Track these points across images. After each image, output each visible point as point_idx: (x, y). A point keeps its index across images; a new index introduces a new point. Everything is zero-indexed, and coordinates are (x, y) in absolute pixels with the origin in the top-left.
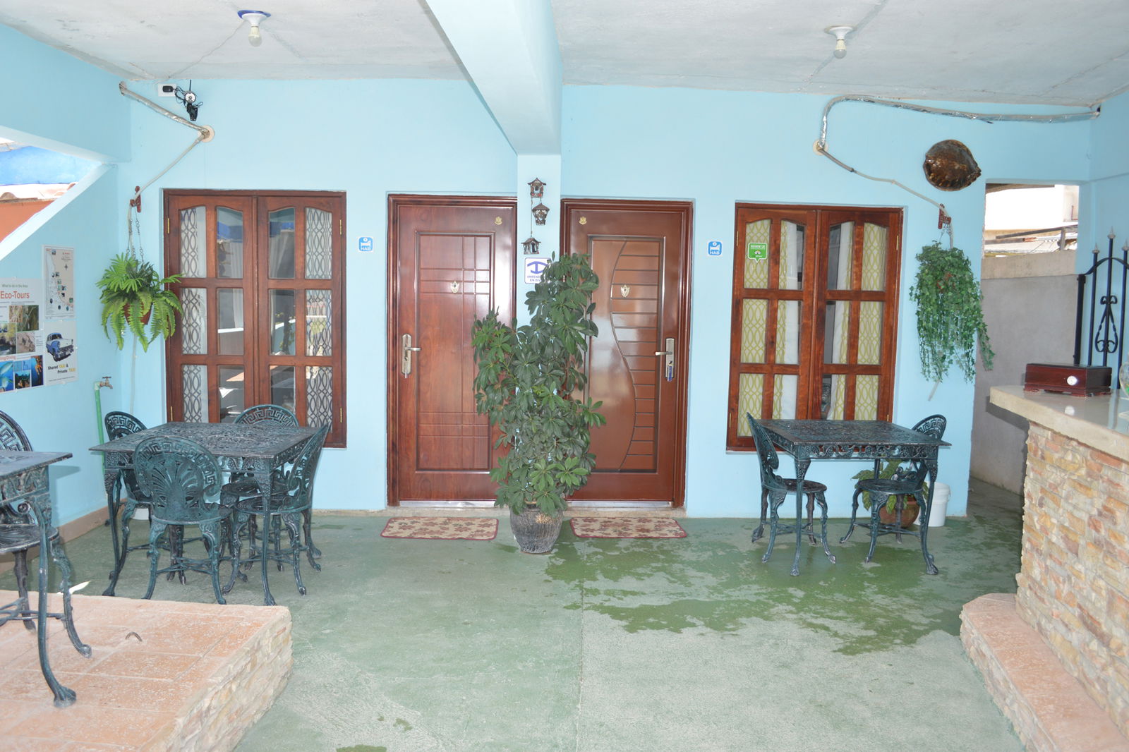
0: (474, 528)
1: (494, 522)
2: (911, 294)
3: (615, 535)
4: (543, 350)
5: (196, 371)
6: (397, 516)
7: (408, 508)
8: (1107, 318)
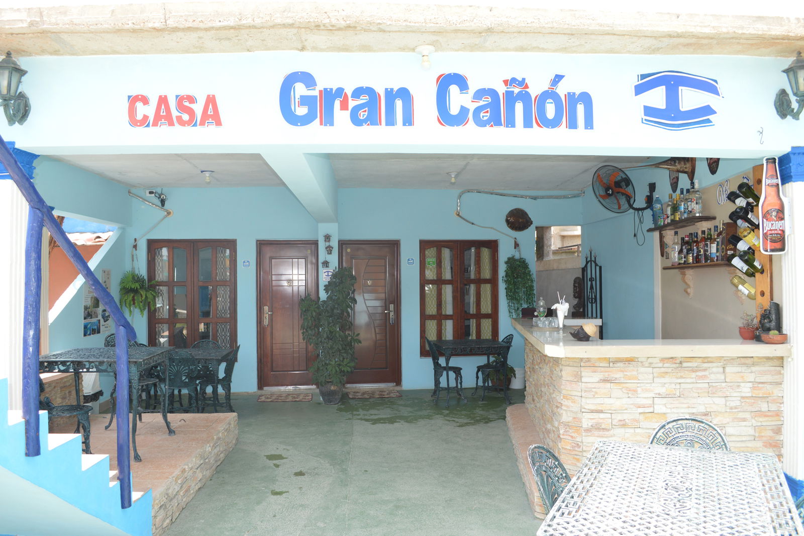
0: (301, 397)
1: (311, 395)
2: (503, 280)
3: (368, 397)
4: (333, 310)
5: (162, 327)
6: (263, 394)
7: (268, 390)
8: (592, 287)
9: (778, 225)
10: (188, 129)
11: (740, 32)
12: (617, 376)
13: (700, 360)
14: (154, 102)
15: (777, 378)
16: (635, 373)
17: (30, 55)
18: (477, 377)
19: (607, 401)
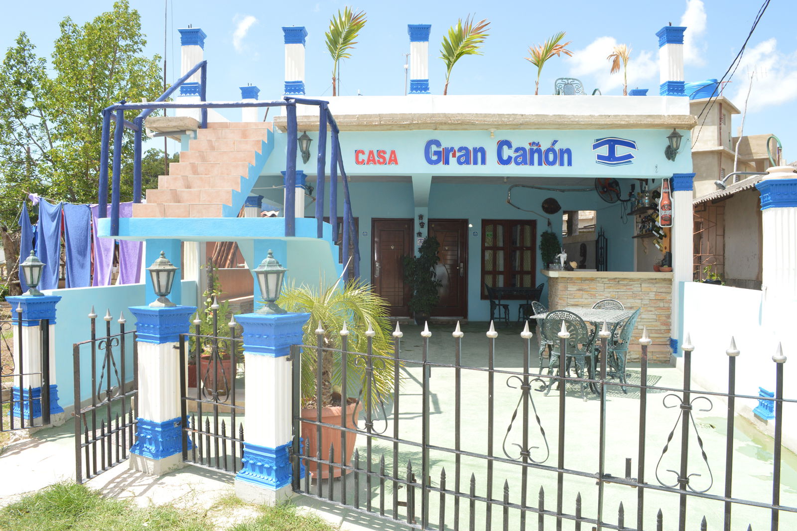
2: (539, 248)
4: (424, 264)
8: (601, 254)
9: (668, 212)
10: (383, 166)
11: (639, 123)
12: (585, 288)
13: (628, 280)
14: (367, 153)
15: (668, 290)
16: (595, 286)
17: (311, 131)
18: (520, 312)
19: (580, 300)
